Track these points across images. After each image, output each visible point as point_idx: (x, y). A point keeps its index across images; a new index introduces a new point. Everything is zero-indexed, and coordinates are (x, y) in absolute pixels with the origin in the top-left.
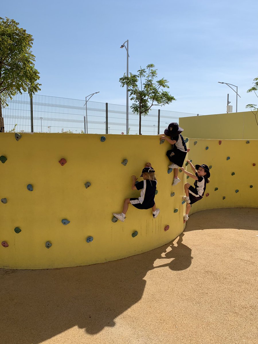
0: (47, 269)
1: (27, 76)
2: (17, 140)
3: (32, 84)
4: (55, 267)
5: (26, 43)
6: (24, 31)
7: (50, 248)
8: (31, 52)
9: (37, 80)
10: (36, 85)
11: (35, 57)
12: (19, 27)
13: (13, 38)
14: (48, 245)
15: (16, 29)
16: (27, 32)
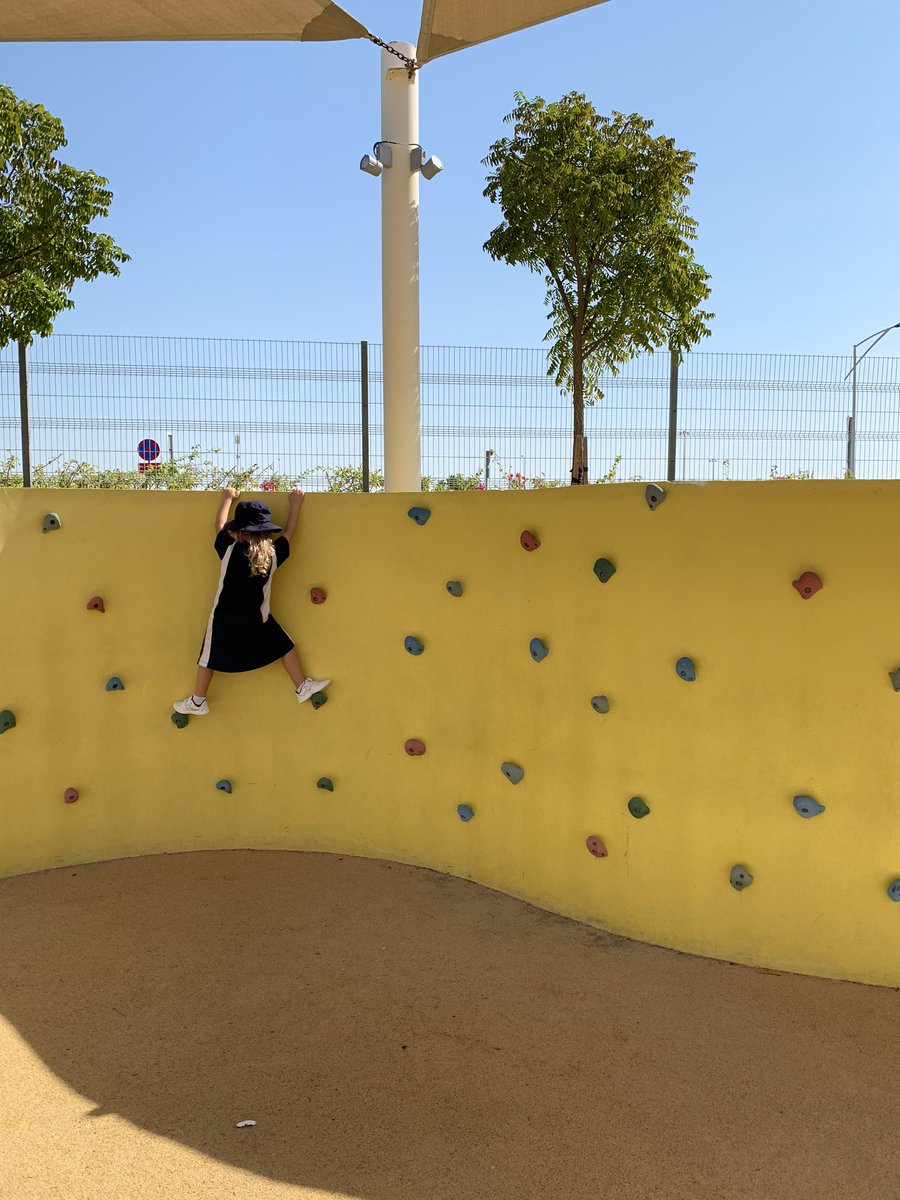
0: (732, 964)
1: (669, 293)
2: (651, 507)
3: (682, 317)
4: (761, 962)
5: (671, 184)
6: (670, 143)
7: (745, 891)
8: (686, 208)
9: (698, 301)
10: (696, 319)
11: (695, 223)
12: (653, 133)
13: (634, 172)
14: (741, 880)
15: (644, 144)
16: (676, 147)
